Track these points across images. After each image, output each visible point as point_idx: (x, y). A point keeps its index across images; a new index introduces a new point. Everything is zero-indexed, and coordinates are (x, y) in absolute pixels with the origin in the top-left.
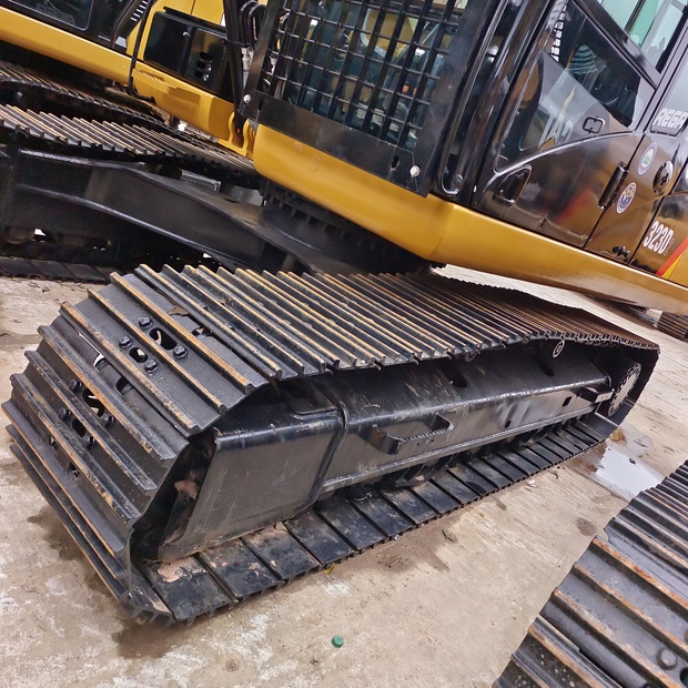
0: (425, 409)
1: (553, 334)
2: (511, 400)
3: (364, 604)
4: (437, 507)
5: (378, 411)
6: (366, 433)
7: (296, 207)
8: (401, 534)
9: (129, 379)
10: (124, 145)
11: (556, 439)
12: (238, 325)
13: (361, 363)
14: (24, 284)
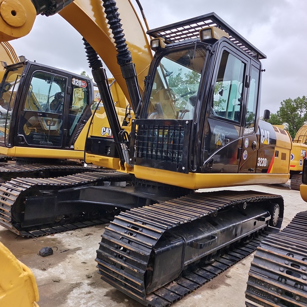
0: (206, 234)
1: (238, 201)
2: (234, 226)
3: (207, 299)
4: (222, 268)
5: (193, 238)
6: (191, 244)
7: (146, 184)
8: (212, 278)
9: (131, 240)
10: (87, 180)
11: (258, 239)
12: (152, 220)
13: (186, 221)
14: (65, 234)
